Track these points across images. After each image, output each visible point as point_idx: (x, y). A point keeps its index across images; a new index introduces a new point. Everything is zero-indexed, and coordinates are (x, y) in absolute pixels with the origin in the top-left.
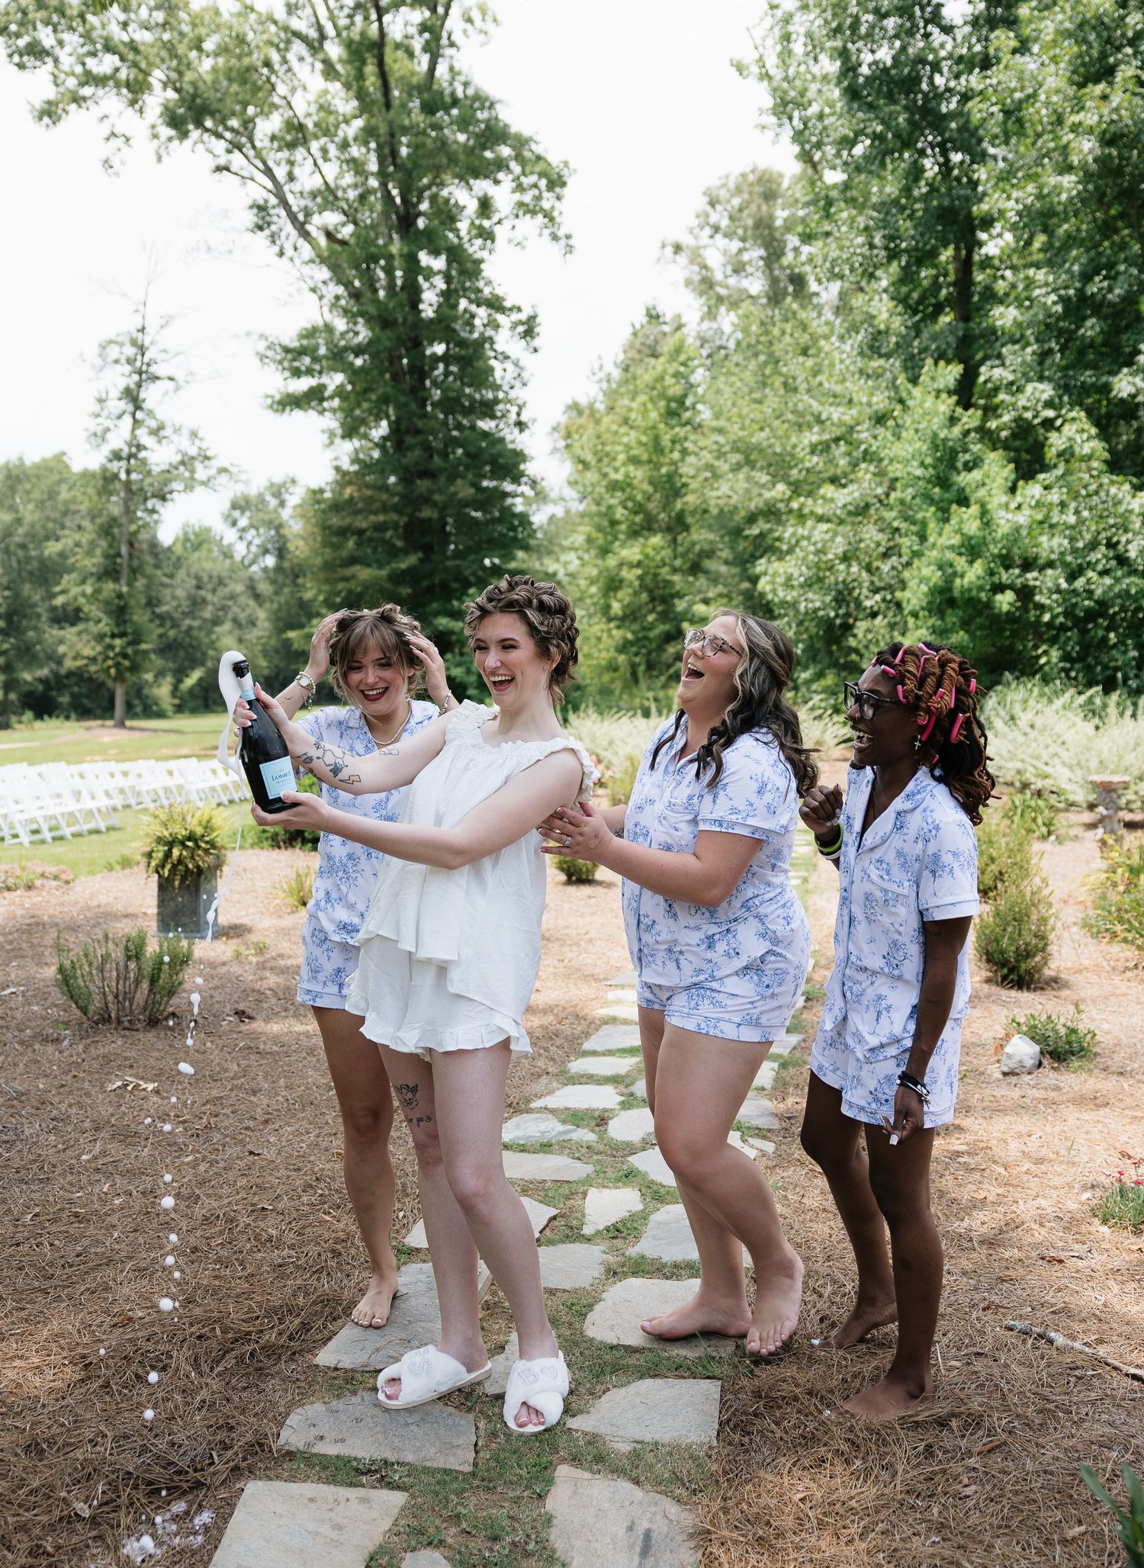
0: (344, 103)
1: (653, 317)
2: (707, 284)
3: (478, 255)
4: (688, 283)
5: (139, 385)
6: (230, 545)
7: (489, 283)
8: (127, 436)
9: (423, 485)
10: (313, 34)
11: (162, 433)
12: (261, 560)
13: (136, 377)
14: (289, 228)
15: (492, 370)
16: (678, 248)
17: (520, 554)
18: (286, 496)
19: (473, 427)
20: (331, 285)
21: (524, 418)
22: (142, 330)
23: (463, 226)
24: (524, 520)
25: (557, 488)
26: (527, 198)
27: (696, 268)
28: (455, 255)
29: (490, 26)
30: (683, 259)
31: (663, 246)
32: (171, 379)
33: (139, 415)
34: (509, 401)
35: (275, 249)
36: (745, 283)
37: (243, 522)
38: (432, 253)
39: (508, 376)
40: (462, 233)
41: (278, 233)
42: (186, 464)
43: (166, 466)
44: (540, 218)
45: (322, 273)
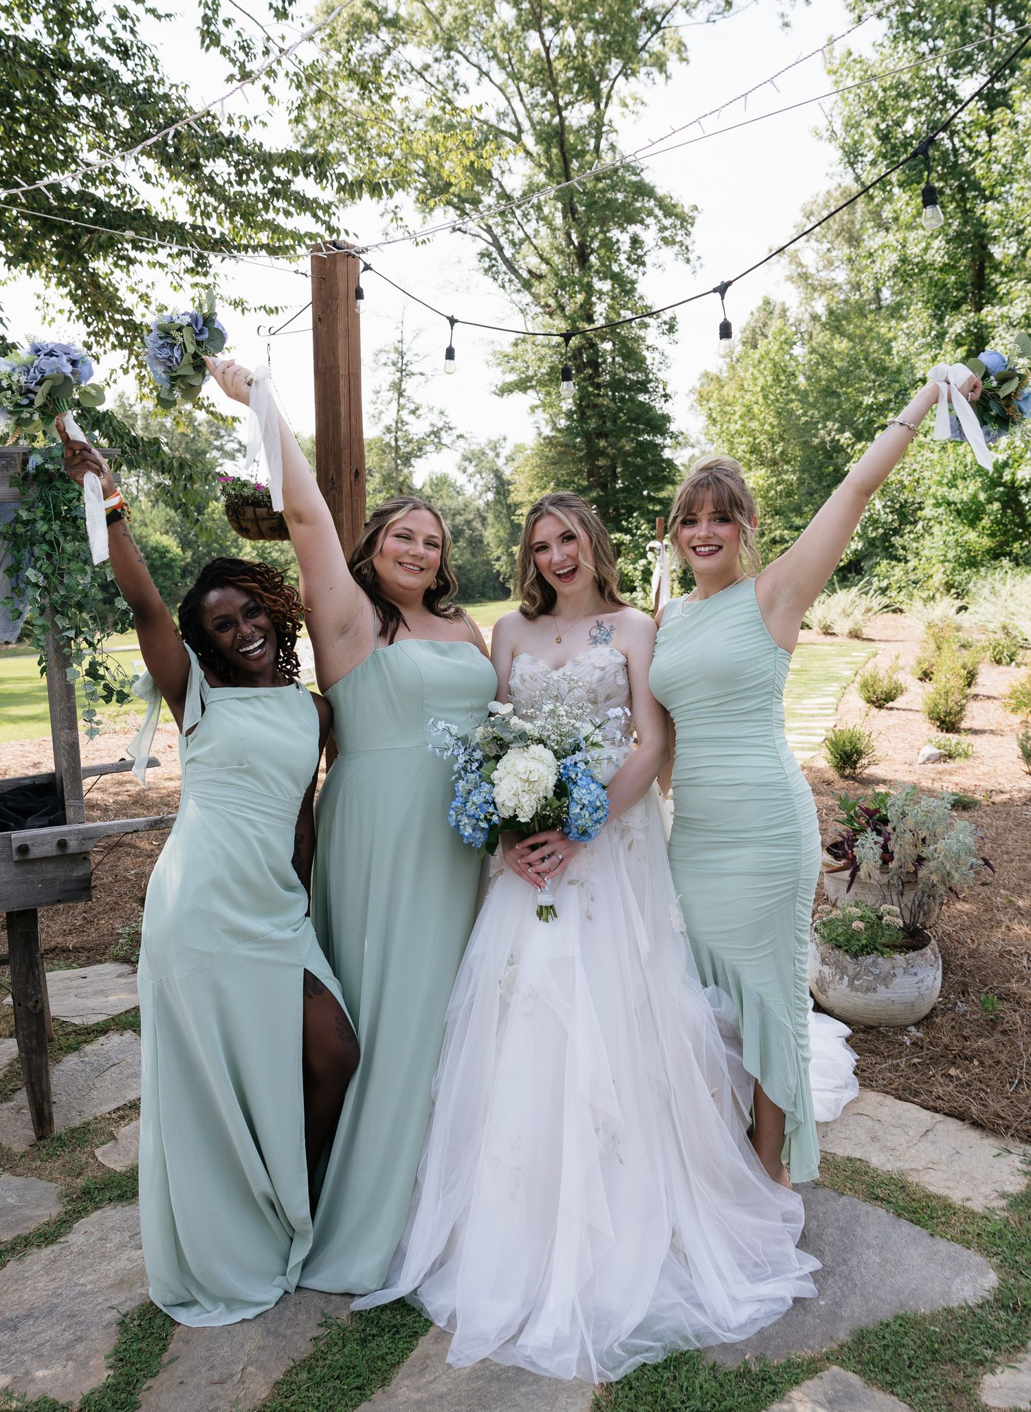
1: (767, 302)
2: (804, 277)
3: (634, 277)
4: (790, 278)
5: (401, 380)
6: (462, 486)
7: (641, 298)
8: (395, 416)
9: (601, 442)
10: (514, 130)
11: (419, 412)
12: (484, 496)
13: (399, 374)
14: (504, 268)
15: (645, 359)
16: (781, 252)
17: (670, 487)
18: (499, 450)
19: (632, 399)
20: (533, 306)
21: (668, 391)
22: (401, 341)
23: (623, 258)
24: (670, 463)
25: (694, 436)
26: (668, 234)
27: (794, 267)
28: (617, 278)
29: (639, 108)
30: (785, 261)
31: (770, 251)
32: (422, 374)
33: (402, 401)
34: (658, 380)
35: (495, 285)
36: (833, 275)
37: (471, 469)
38: (600, 279)
39: (656, 362)
40: (621, 263)
41: (498, 273)
42: (436, 433)
43: (422, 435)
44: (677, 247)
45: (526, 298)
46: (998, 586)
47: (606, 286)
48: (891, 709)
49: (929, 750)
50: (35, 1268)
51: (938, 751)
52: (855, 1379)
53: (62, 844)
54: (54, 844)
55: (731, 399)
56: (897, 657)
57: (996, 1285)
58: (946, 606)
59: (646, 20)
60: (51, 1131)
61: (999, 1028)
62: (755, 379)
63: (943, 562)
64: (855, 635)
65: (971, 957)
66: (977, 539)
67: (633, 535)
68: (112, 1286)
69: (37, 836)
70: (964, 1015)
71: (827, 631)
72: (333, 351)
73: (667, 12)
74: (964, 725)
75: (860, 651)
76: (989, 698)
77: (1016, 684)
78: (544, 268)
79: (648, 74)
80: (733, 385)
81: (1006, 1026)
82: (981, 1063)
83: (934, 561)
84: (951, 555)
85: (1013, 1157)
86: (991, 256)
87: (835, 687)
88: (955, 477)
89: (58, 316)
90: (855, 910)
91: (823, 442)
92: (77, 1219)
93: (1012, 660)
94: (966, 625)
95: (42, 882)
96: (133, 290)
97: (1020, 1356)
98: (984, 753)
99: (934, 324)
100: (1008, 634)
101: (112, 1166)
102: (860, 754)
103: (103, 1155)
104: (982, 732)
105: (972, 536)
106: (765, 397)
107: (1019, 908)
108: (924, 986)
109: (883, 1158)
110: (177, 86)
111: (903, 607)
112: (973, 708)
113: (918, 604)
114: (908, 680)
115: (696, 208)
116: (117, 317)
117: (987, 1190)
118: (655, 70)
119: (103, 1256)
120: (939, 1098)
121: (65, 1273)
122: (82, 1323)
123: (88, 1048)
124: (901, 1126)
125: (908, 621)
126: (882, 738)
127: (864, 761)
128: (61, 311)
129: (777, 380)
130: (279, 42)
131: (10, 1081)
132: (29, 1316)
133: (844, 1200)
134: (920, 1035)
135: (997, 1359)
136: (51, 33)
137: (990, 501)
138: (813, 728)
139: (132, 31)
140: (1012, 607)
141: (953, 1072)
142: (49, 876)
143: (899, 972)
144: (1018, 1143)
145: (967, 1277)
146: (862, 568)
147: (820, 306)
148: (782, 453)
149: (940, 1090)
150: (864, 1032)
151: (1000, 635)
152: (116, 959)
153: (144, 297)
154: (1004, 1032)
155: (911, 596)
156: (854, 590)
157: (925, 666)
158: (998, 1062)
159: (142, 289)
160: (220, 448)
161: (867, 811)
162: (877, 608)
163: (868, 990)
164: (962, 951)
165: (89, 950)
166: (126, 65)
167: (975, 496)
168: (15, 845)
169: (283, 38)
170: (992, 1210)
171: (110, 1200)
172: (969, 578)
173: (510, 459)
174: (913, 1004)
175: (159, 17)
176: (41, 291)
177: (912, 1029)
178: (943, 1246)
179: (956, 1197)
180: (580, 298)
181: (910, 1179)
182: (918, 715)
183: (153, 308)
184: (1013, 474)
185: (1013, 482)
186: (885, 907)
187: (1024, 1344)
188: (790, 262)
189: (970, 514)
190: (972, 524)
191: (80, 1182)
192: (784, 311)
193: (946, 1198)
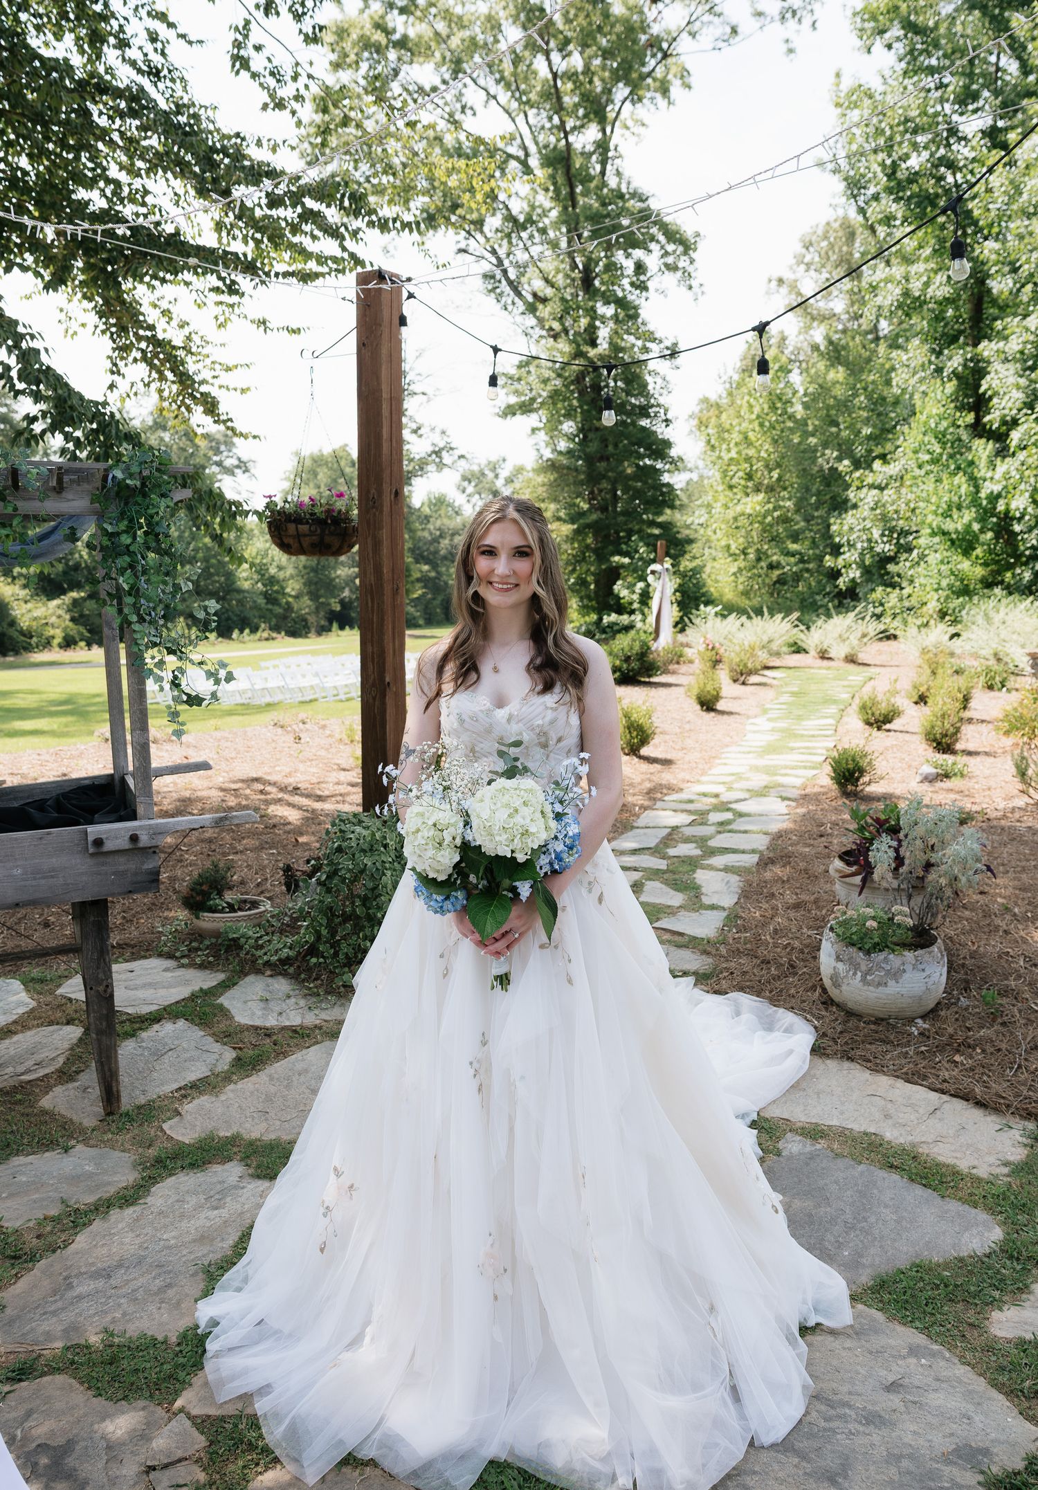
0: (544, 200)
3: (637, 303)
6: (460, 507)
7: (644, 323)
9: (602, 466)
10: (521, 154)
11: (420, 432)
14: (507, 290)
15: (646, 383)
16: (781, 281)
17: (668, 511)
18: (499, 471)
19: (634, 424)
20: (537, 329)
21: (669, 416)
23: (625, 283)
24: (668, 487)
25: (692, 462)
26: (670, 260)
28: (621, 303)
29: (641, 130)
30: (784, 290)
31: (770, 281)
32: (424, 394)
34: (659, 405)
35: (499, 306)
36: (831, 305)
37: (470, 489)
38: (605, 304)
39: (658, 387)
40: (625, 288)
41: (501, 294)
42: (437, 453)
43: (423, 455)
44: (679, 274)
45: (531, 321)
46: (992, 614)
47: (608, 311)
48: (889, 731)
49: (929, 769)
50: (120, 1226)
51: (935, 771)
52: (879, 1316)
53: (134, 838)
54: (127, 838)
55: (728, 426)
56: (896, 681)
57: (1001, 1237)
58: (939, 633)
59: (652, 46)
60: (119, 1107)
61: (1000, 1020)
62: (751, 406)
63: (936, 590)
64: (851, 660)
65: (971, 957)
66: (971, 569)
67: (632, 558)
68: (194, 1241)
69: (110, 831)
70: (966, 1009)
71: (824, 655)
72: (376, 375)
73: (675, 39)
74: (958, 746)
75: (855, 675)
76: (983, 721)
77: (1009, 708)
78: (549, 292)
79: (652, 99)
80: (731, 411)
81: (1005, 1018)
82: (983, 1051)
83: (928, 589)
84: (944, 583)
85: (1013, 1131)
86: (989, 291)
87: (833, 710)
88: (950, 508)
89: (80, 330)
90: (868, 910)
91: (821, 470)
92: (154, 1184)
93: (1003, 686)
94: (958, 651)
95: (114, 873)
96: (155, 306)
97: (1024, 1296)
98: (978, 773)
99: (933, 358)
100: (999, 660)
101: (180, 1138)
102: (862, 771)
103: (171, 1128)
104: (977, 753)
105: (965, 565)
106: (761, 425)
107: (1015, 915)
108: (931, 981)
109: (896, 1133)
110: (206, 108)
111: (897, 633)
112: (967, 730)
113: (913, 630)
114: (904, 703)
115: (698, 235)
116: (141, 332)
117: (992, 1159)
118: (658, 96)
119: (182, 1216)
120: (945, 1081)
121: (149, 1230)
122: (170, 1272)
123: (144, 1035)
124: (911, 1105)
125: (902, 646)
126: (881, 757)
127: (866, 779)
128: (83, 325)
129: (773, 408)
130: (306, 66)
131: (74, 1064)
132: (120, 1265)
133: (861, 1168)
134: (926, 1026)
135: (1004, 1298)
136: (82, 52)
137: (982, 531)
138: (814, 748)
139: (163, 54)
140: (1004, 634)
141: (957, 1058)
142: (121, 868)
143: (908, 967)
144: (1017, 1120)
145: (975, 1232)
146: (857, 595)
147: (818, 335)
148: (779, 479)
149: (946, 1074)
150: (875, 1023)
151: (992, 662)
152: (160, 955)
153: (166, 313)
154: (1004, 1024)
155: (905, 622)
156: (851, 615)
157: (923, 689)
158: (999, 1050)
159: (164, 305)
160: (219, 464)
161: (877, 820)
162: (872, 634)
163: (879, 984)
164: (963, 953)
165: (133, 946)
166: (156, 86)
167: (969, 525)
168: (91, 839)
169: (311, 64)
170: (996, 1176)
171: (183, 1168)
172: (963, 607)
173: (509, 481)
174: (920, 998)
175: (190, 43)
176: (64, 304)
177: (919, 1021)
178: (953, 1206)
179: (963, 1165)
180: (584, 322)
181: (920, 1150)
182: (915, 737)
183: (174, 323)
184: (1007, 504)
185: (1007, 512)
186: (895, 908)
187: (1027, 1287)
188: (790, 292)
189: (964, 544)
190: (967, 552)
191: (152, 1152)
192: (784, 339)
193: (954, 1166)
